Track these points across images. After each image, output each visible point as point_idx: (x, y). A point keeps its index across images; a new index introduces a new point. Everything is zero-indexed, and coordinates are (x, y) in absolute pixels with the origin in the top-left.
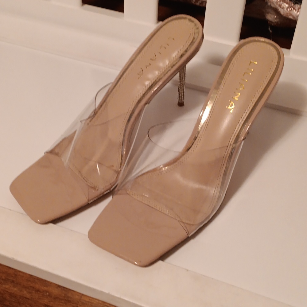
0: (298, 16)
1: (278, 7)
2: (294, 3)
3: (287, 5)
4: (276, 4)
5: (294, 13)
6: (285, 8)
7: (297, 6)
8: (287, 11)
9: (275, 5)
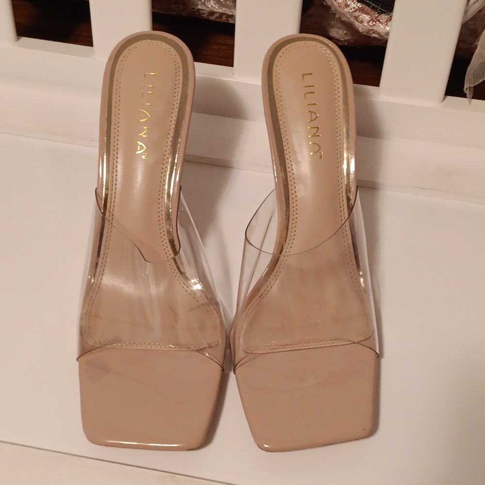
0: (388, 34)
1: (352, 19)
2: (378, 13)
3: (367, 18)
4: (349, 17)
5: (381, 28)
6: (366, 22)
7: (384, 17)
8: (368, 26)
9: (347, 18)
